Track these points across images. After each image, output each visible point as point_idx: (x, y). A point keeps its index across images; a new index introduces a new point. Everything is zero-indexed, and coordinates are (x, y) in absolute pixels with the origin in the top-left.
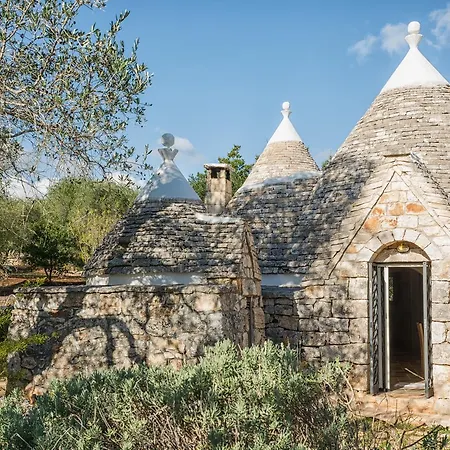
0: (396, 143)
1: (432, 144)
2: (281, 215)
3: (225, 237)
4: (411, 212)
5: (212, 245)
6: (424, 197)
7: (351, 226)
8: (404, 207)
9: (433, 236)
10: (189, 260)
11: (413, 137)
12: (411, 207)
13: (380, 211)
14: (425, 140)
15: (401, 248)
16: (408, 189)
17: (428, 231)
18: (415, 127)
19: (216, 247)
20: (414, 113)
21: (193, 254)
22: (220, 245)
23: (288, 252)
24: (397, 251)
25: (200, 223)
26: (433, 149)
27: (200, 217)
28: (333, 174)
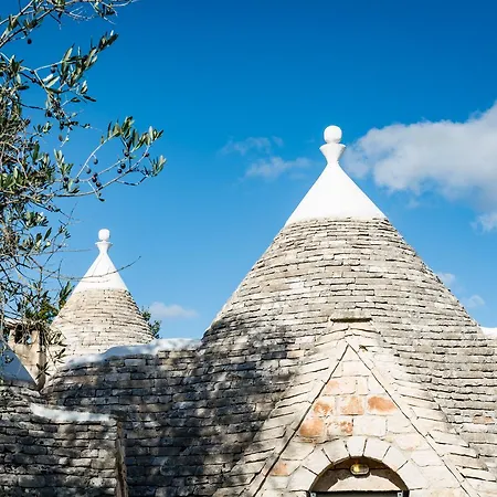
0: (323, 300)
1: (378, 306)
2: (138, 408)
3: (83, 447)
4: (375, 411)
5: (62, 461)
6: (395, 386)
7: (279, 432)
8: (364, 403)
9: (411, 449)
10: (23, 489)
11: (349, 293)
12: (374, 403)
13: (326, 408)
14: (368, 298)
15: (356, 469)
16: (369, 373)
17: (403, 441)
18: (349, 277)
19: (69, 464)
20: (344, 256)
21: (30, 477)
22: (77, 462)
23: (154, 471)
24: (349, 473)
25: (39, 421)
26: (380, 312)
27: (38, 410)
28: (222, 345)
